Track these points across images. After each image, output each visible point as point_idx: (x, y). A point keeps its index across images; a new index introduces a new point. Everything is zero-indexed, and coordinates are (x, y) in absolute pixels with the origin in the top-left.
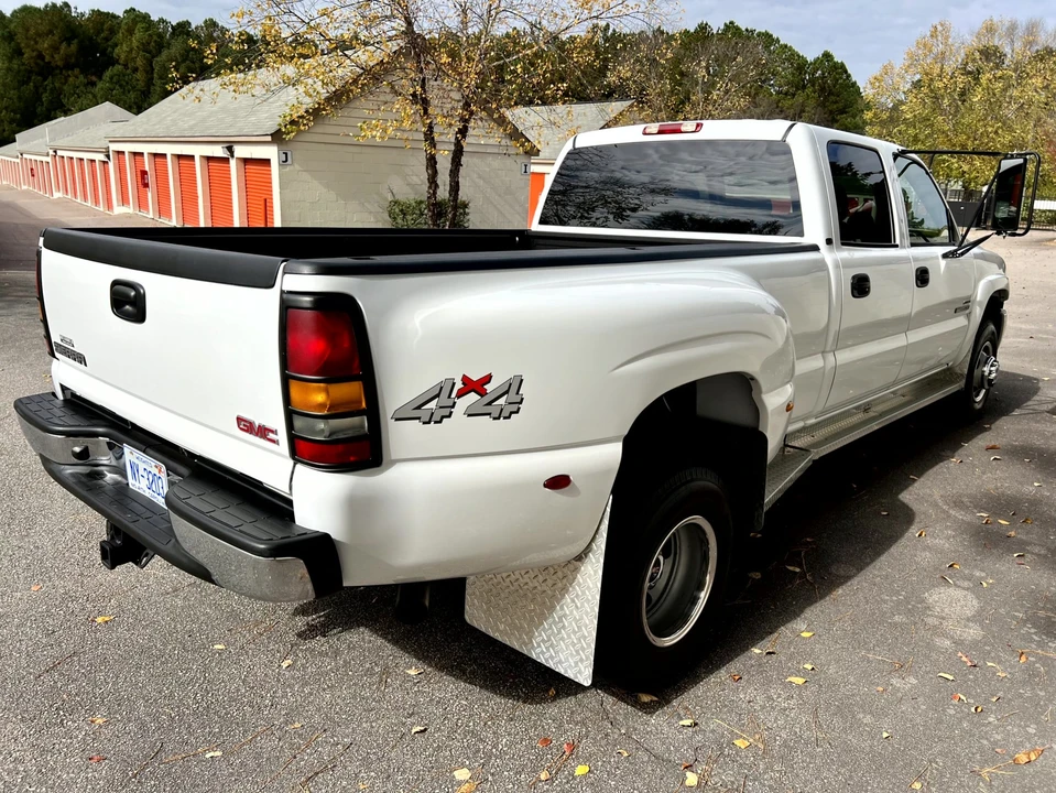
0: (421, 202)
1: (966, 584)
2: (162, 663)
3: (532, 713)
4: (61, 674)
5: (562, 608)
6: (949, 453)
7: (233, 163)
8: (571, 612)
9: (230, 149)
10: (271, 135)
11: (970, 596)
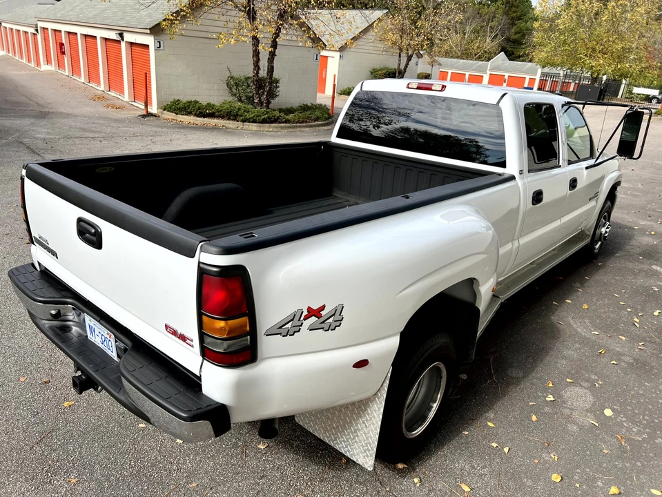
0: (248, 78)
1: (586, 384)
2: (108, 438)
3: (334, 476)
4: (46, 446)
5: (357, 425)
6: (578, 285)
7: (123, 44)
8: (362, 428)
9: (121, 35)
10: (150, 29)
11: (589, 394)
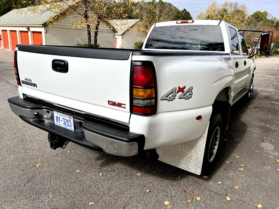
0: (86, 45)
1: (268, 141)
2: (63, 177)
3: (177, 184)
4: (32, 183)
5: (191, 154)
6: (246, 109)
7: (29, 33)
8: (194, 155)
9: (28, 29)
10: (42, 25)
11: (271, 145)
